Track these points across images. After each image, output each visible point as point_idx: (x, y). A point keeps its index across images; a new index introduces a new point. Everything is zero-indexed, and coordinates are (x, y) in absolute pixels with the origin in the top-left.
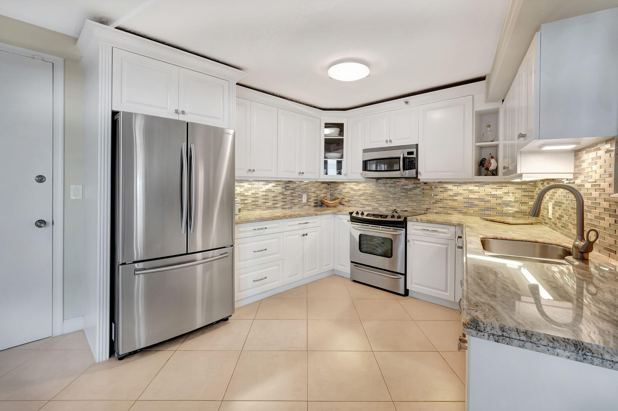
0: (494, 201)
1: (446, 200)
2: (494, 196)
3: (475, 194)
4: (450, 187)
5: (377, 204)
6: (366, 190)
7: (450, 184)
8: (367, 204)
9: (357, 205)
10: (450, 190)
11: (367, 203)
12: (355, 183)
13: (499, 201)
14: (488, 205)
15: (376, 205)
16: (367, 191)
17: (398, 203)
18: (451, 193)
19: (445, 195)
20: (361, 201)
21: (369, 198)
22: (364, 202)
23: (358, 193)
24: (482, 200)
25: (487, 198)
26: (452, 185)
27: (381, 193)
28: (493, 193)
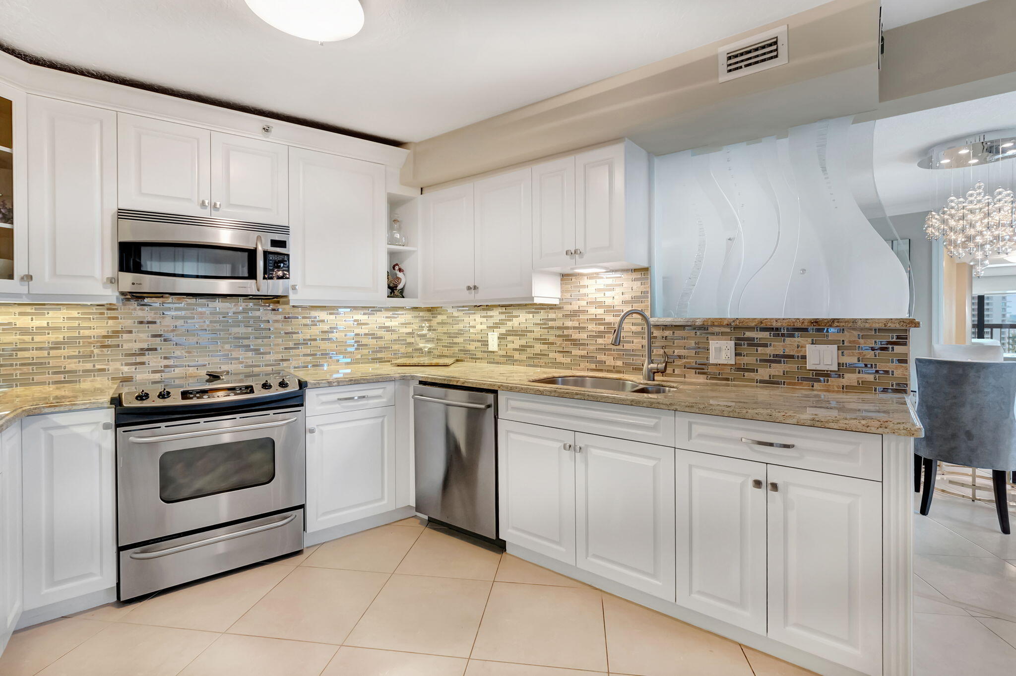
0: (388, 336)
1: (315, 340)
2: (388, 329)
3: (363, 327)
4: (322, 315)
5: (127, 364)
6: (79, 327)
7: (322, 310)
8: (84, 371)
9: (37, 378)
10: (323, 321)
11: (89, 366)
12: (28, 309)
13: (395, 336)
14: (381, 343)
15: (126, 369)
16: (87, 333)
17: (200, 356)
18: (326, 327)
19: (315, 331)
20: (52, 363)
21: (96, 351)
22: (72, 365)
23: (37, 338)
24: (373, 336)
25: (381, 333)
26: (326, 312)
27: (141, 335)
28: (387, 324)
